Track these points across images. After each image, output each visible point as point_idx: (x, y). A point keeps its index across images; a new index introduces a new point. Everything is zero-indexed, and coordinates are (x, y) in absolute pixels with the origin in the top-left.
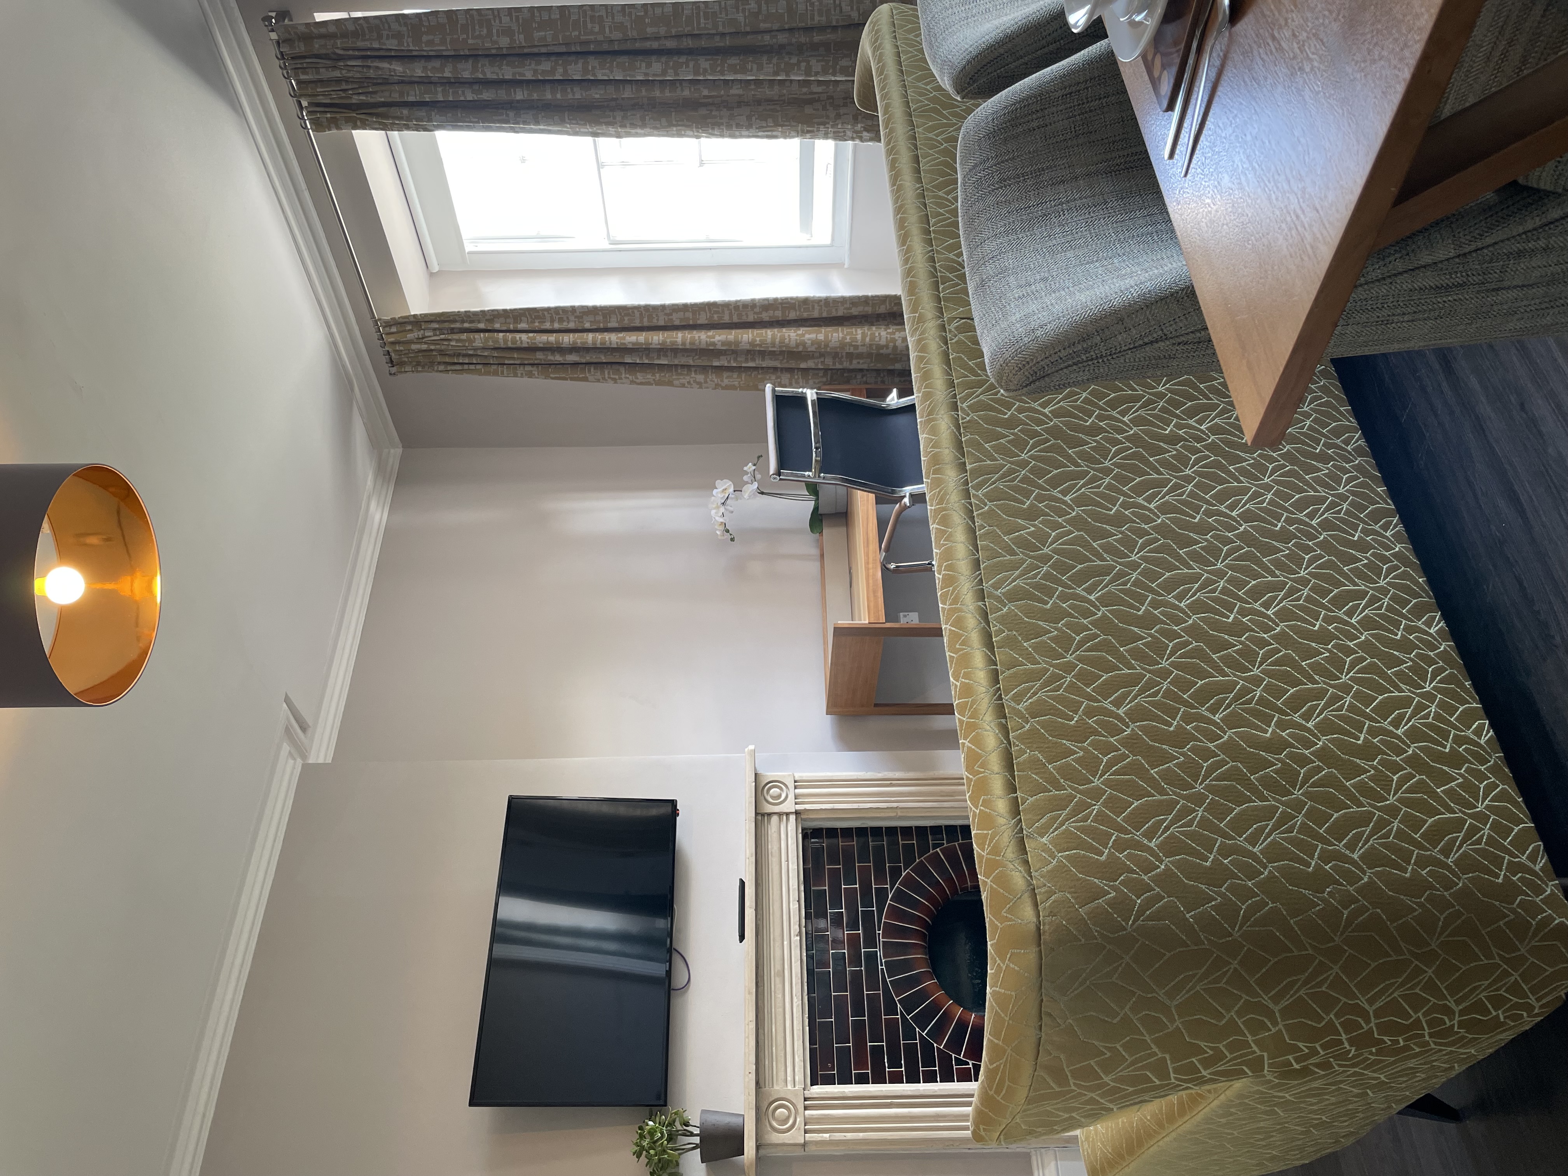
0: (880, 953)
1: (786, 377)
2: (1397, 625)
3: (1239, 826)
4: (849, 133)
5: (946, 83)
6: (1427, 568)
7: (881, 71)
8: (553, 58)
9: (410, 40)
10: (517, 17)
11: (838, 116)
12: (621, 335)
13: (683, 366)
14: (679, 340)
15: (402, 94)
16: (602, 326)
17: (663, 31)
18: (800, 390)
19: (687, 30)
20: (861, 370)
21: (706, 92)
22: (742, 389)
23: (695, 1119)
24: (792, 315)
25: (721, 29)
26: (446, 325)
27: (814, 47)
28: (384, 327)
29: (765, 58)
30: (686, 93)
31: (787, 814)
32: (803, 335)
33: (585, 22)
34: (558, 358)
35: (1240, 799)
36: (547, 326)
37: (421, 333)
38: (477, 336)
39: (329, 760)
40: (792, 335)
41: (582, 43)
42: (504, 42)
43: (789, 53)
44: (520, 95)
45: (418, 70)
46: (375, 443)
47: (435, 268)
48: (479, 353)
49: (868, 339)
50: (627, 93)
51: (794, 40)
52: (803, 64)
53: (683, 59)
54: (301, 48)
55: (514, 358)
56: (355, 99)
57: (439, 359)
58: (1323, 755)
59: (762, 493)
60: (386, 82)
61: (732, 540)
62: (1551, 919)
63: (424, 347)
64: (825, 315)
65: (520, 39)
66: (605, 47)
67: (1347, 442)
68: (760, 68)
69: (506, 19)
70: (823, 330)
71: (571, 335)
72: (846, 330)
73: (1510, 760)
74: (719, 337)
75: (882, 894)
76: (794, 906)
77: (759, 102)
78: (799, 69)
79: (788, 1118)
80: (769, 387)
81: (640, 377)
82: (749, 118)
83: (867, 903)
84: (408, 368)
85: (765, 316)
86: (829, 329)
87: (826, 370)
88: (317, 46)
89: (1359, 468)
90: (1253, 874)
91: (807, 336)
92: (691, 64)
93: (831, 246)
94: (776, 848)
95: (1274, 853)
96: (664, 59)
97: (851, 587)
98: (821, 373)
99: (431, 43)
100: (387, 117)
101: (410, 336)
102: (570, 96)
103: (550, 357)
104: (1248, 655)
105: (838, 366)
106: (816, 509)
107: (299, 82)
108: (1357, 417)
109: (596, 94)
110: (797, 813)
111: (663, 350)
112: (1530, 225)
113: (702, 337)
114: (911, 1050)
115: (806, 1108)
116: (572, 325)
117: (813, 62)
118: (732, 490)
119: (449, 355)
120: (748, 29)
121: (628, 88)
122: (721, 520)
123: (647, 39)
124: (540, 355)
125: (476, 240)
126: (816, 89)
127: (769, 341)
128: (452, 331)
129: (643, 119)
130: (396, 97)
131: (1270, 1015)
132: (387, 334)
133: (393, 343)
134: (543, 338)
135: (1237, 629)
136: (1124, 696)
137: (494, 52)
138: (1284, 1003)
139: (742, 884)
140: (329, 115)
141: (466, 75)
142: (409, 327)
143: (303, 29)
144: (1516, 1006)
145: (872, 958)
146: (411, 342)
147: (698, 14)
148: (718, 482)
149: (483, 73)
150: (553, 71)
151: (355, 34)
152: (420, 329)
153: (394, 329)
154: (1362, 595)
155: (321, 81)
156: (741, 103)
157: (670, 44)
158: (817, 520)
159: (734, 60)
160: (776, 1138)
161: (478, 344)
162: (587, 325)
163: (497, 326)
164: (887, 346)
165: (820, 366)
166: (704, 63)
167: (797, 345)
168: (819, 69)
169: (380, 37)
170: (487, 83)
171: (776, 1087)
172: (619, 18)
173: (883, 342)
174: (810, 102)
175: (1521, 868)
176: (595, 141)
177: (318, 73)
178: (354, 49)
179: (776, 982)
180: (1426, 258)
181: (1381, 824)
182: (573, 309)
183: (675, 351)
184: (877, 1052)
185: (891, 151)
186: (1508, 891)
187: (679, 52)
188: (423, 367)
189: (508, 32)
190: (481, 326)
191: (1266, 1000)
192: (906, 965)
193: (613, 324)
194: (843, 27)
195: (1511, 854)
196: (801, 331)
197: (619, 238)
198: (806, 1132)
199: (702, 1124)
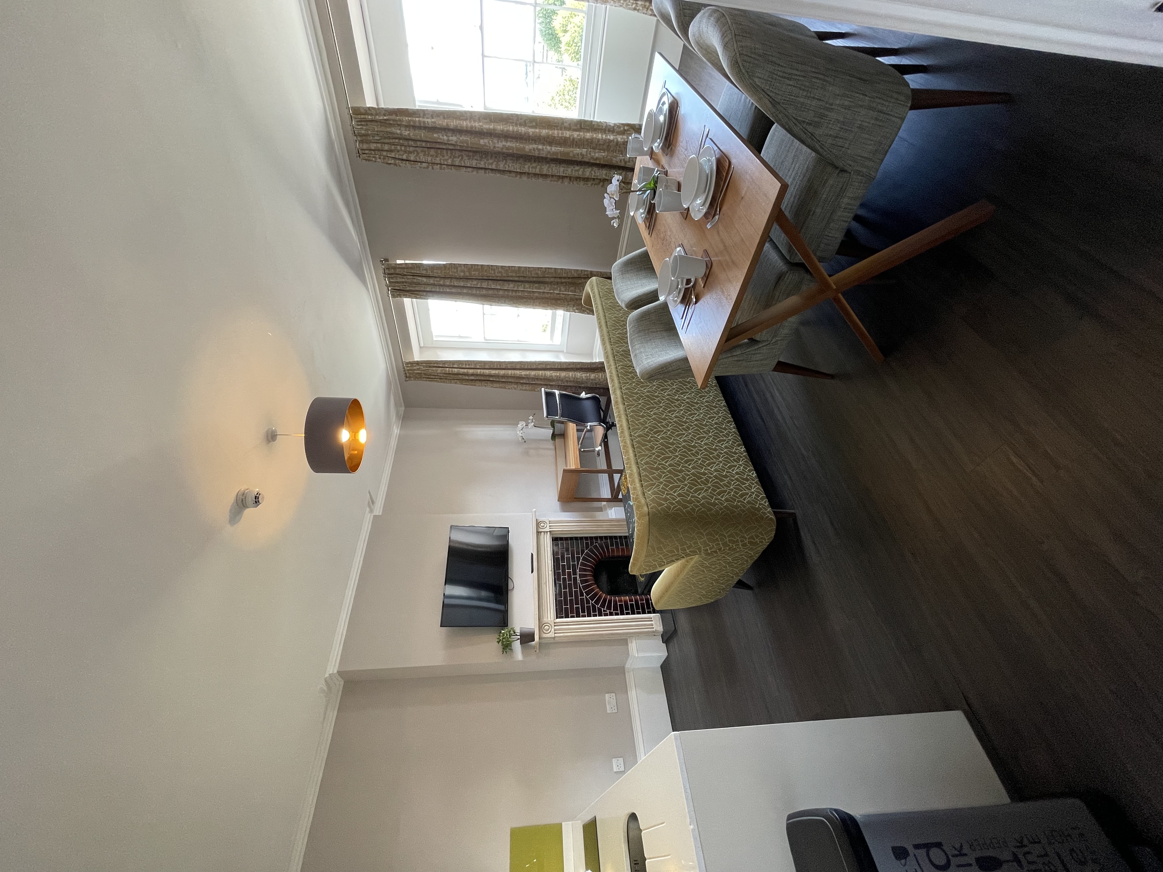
0: (578, 577)
1: (549, 387)
2: (733, 448)
3: (696, 491)
4: (571, 310)
5: (623, 306)
6: (741, 436)
7: (594, 297)
8: (477, 280)
9: (430, 271)
10: (467, 267)
11: (568, 305)
12: (490, 371)
13: (510, 382)
14: (510, 373)
15: (424, 288)
16: (483, 367)
17: (514, 275)
18: (553, 391)
19: (522, 275)
20: (570, 386)
21: (526, 294)
22: (529, 391)
23: (518, 631)
24: (548, 367)
25: (533, 276)
26: (428, 365)
27: (562, 283)
28: (406, 364)
29: (546, 285)
30: (520, 294)
31: (547, 532)
32: (552, 374)
33: (489, 270)
34: (467, 378)
35: (696, 486)
36: (464, 366)
37: (418, 367)
38: (439, 369)
39: (380, 514)
40: (548, 373)
41: (487, 276)
42: (462, 274)
43: (554, 284)
44: (465, 291)
45: (432, 281)
46: (396, 405)
47: (422, 345)
48: (439, 375)
49: (573, 376)
50: (501, 293)
51: (556, 281)
52: (559, 288)
53: (520, 284)
54: (392, 271)
55: (451, 377)
56: (408, 289)
57: (424, 376)
58: (715, 476)
59: (535, 426)
60: (419, 284)
61: (525, 442)
62: (769, 516)
63: (420, 372)
64: (559, 367)
65: (467, 274)
66: (495, 278)
67: (721, 403)
68: (545, 288)
69: (463, 267)
70: (559, 372)
71: (472, 370)
72: (566, 373)
73: (760, 481)
74: (524, 373)
75: (578, 558)
76: (550, 562)
77: (543, 298)
78: (557, 289)
79: (549, 629)
80: (543, 389)
81: (495, 385)
82: (540, 303)
83: (573, 561)
84: (412, 379)
85: (539, 367)
86: (560, 372)
87: (559, 385)
88: (398, 271)
89: (724, 410)
90: (698, 502)
91: (553, 374)
92: (523, 285)
93: (560, 345)
94: (543, 544)
95: (704, 498)
96: (514, 283)
97: (566, 459)
98: (557, 387)
99: (437, 272)
100: (419, 295)
101: (415, 368)
102: (482, 292)
103: (464, 377)
104: (697, 453)
105: (563, 384)
106: (554, 432)
107: (390, 282)
108: (724, 397)
109: (490, 292)
110: (550, 532)
111: (503, 376)
112: (756, 347)
113: (518, 372)
114: (588, 607)
115: (555, 626)
116: (473, 367)
117: (562, 288)
118: (525, 425)
119: (428, 375)
120: (542, 276)
121: (501, 291)
122: (521, 435)
123: (509, 277)
124: (460, 376)
125: (437, 336)
126: (562, 296)
127: (541, 375)
128: (430, 367)
129: (505, 301)
130: (422, 289)
131: (703, 534)
132: (407, 367)
133: (408, 370)
134: (462, 370)
135: (694, 447)
136: (668, 461)
137: (458, 277)
138: (707, 532)
139: (532, 555)
140: (398, 293)
141: (448, 283)
142: (415, 365)
143: (393, 265)
144: (762, 538)
145: (575, 579)
146: (415, 370)
147: (526, 270)
148: (520, 422)
149: (454, 283)
150: (477, 284)
151: (411, 268)
152: (419, 365)
153: (409, 365)
154: (725, 440)
155: (398, 282)
156: (537, 298)
157: (517, 279)
158: (554, 436)
159: (537, 285)
160: (545, 636)
161: (439, 371)
162: (478, 367)
163: (446, 366)
164: (580, 379)
165: (557, 384)
166: (527, 285)
167: (550, 377)
168: (564, 290)
169: (420, 269)
170: (454, 286)
171: (544, 619)
172: (500, 270)
173: (579, 377)
174: (560, 299)
175: (762, 504)
176: (483, 307)
177: (397, 279)
178: (410, 273)
179: (544, 586)
180: (735, 354)
181: (729, 493)
182: (474, 361)
183: (508, 377)
184: (577, 608)
185: (599, 319)
186: (759, 509)
187: (519, 281)
188: (418, 379)
189: (463, 271)
190: (441, 365)
191: (702, 531)
192: (586, 581)
193: (487, 367)
194: (571, 278)
195: (760, 501)
196: (551, 372)
197: (488, 338)
198: (555, 633)
199: (521, 633)
